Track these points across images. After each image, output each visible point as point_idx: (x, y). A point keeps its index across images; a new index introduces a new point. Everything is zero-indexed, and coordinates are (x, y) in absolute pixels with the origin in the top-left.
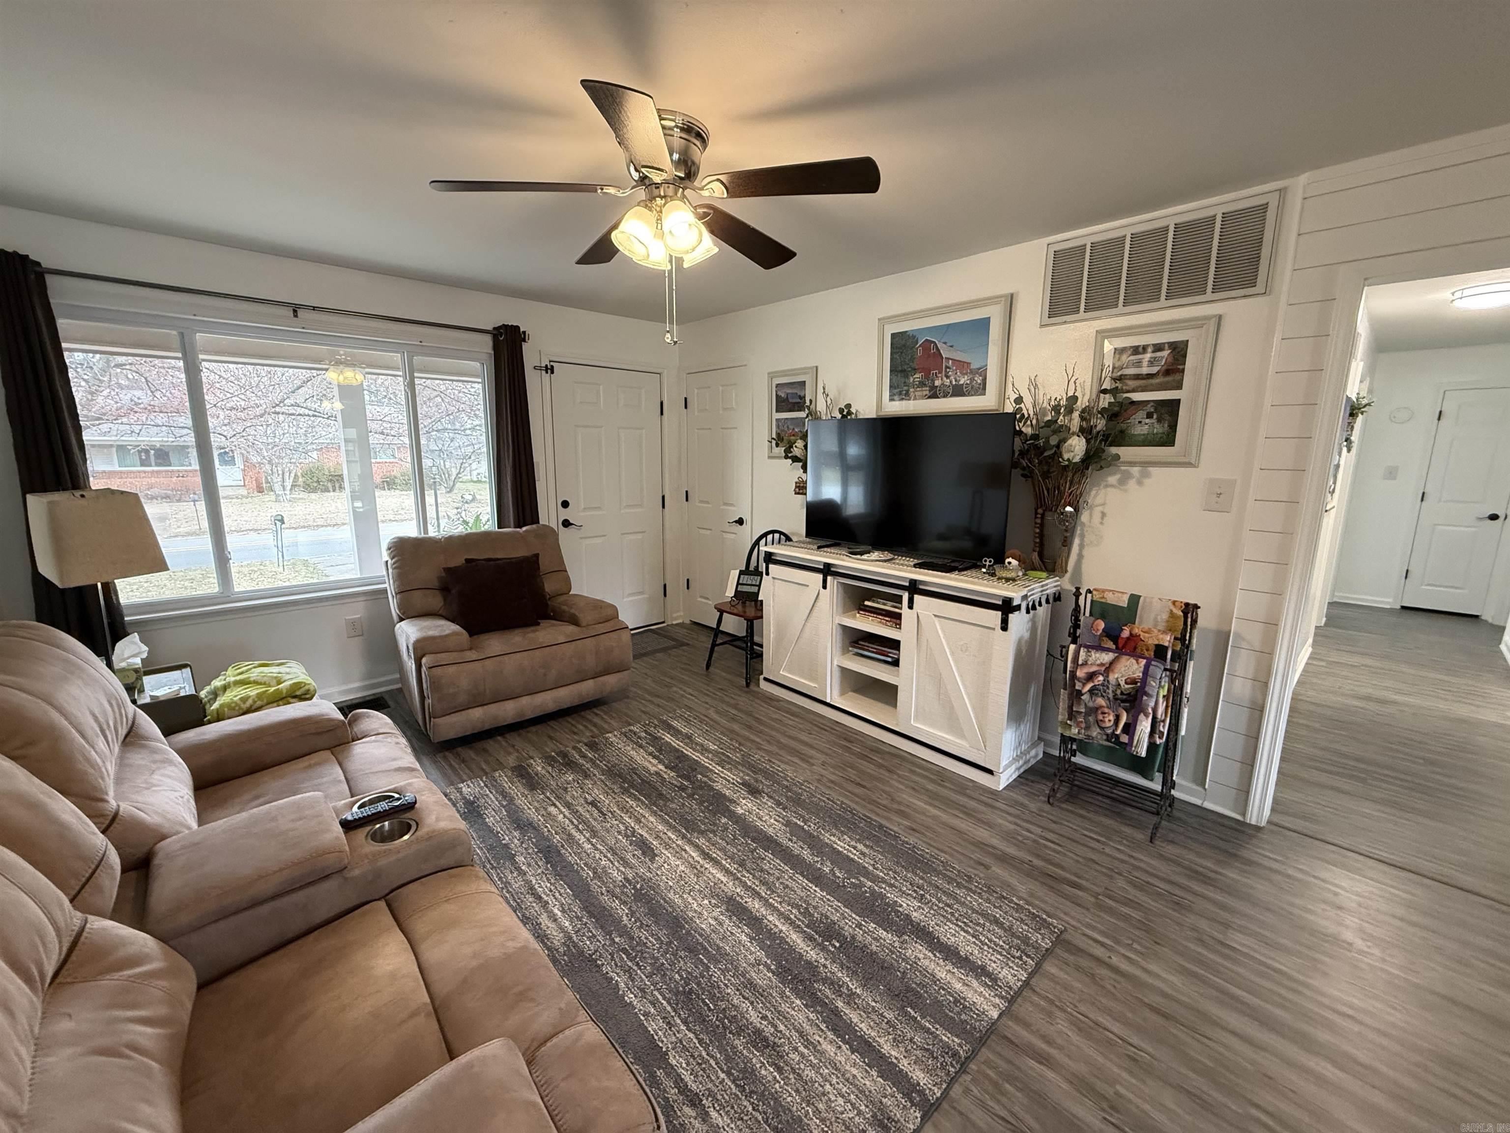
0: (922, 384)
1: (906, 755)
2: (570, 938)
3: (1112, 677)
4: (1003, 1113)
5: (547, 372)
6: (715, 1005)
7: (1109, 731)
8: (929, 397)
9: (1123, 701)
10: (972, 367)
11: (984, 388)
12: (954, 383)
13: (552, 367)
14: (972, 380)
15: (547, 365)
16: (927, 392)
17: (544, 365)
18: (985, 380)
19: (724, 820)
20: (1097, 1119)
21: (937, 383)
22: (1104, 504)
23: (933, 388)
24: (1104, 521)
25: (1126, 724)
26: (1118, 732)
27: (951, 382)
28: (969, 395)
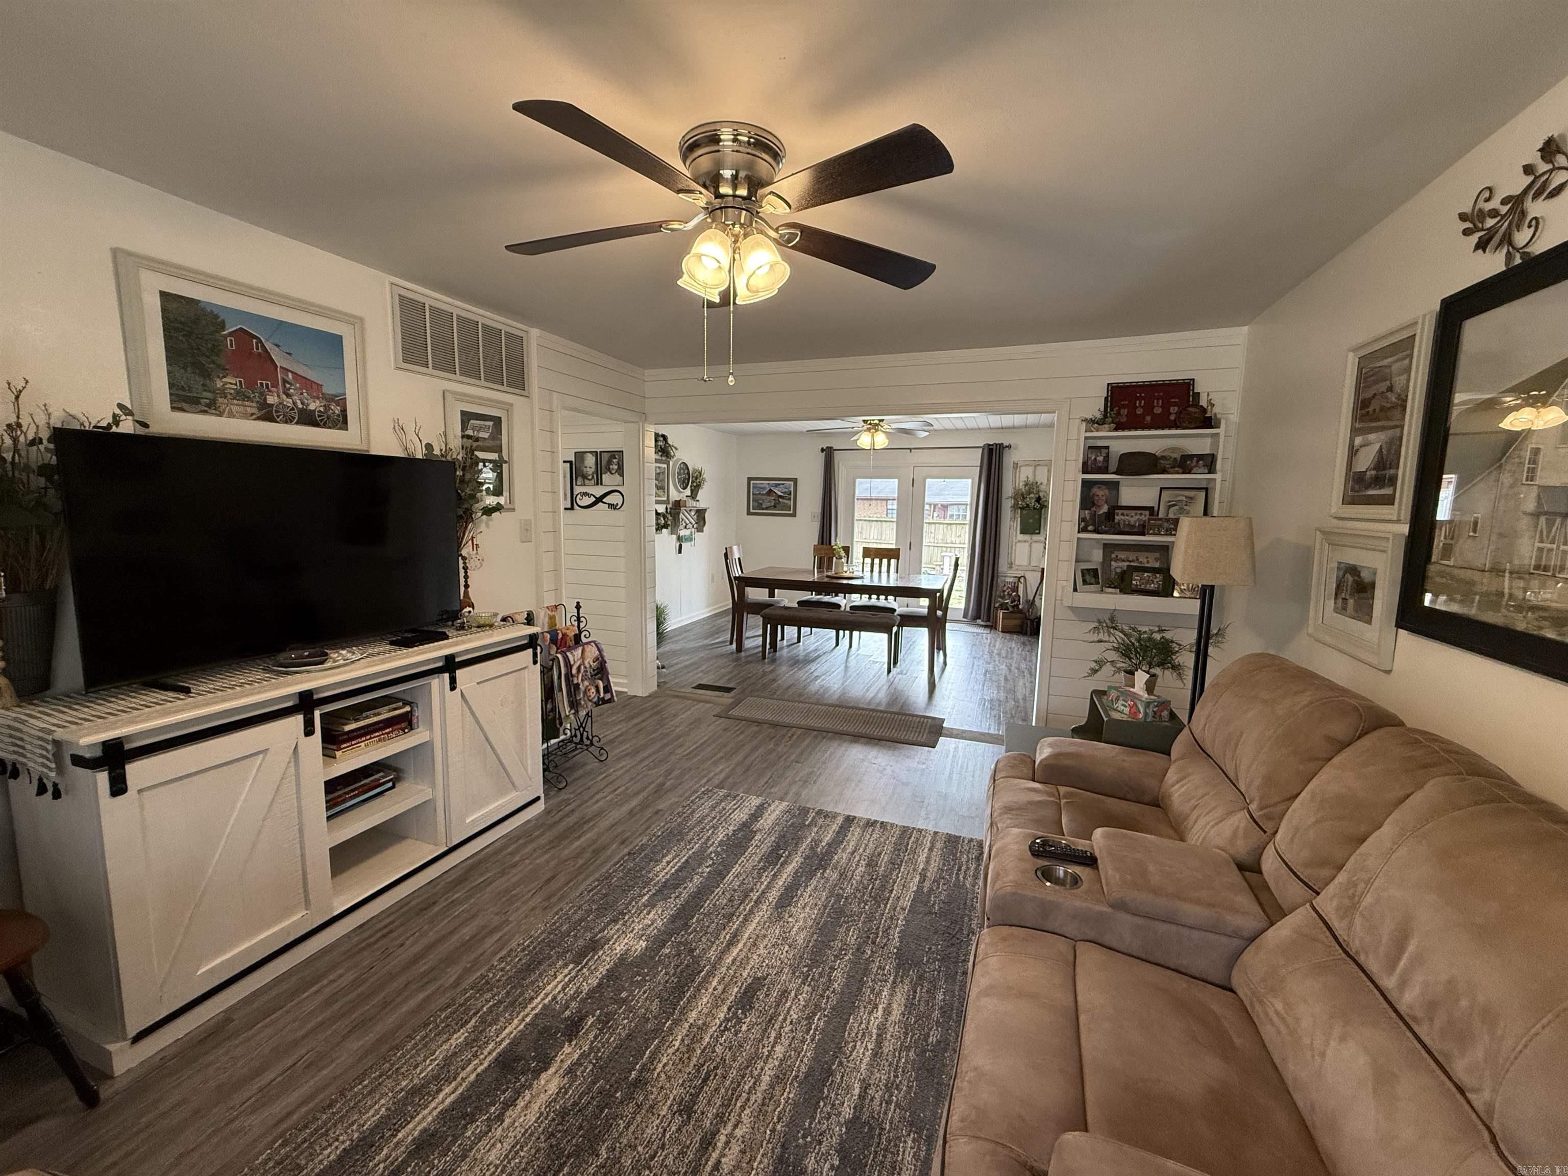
0: (240, 395)
1: (468, 862)
2: (894, 982)
3: (586, 663)
6: (869, 885)
7: (595, 700)
8: (258, 419)
9: (596, 675)
10: (325, 390)
11: (345, 421)
12: (300, 406)
14: (327, 408)
16: (255, 411)
18: (344, 411)
21: (271, 399)
23: (263, 405)
25: (604, 687)
26: (602, 695)
27: (294, 403)
28: (325, 426)
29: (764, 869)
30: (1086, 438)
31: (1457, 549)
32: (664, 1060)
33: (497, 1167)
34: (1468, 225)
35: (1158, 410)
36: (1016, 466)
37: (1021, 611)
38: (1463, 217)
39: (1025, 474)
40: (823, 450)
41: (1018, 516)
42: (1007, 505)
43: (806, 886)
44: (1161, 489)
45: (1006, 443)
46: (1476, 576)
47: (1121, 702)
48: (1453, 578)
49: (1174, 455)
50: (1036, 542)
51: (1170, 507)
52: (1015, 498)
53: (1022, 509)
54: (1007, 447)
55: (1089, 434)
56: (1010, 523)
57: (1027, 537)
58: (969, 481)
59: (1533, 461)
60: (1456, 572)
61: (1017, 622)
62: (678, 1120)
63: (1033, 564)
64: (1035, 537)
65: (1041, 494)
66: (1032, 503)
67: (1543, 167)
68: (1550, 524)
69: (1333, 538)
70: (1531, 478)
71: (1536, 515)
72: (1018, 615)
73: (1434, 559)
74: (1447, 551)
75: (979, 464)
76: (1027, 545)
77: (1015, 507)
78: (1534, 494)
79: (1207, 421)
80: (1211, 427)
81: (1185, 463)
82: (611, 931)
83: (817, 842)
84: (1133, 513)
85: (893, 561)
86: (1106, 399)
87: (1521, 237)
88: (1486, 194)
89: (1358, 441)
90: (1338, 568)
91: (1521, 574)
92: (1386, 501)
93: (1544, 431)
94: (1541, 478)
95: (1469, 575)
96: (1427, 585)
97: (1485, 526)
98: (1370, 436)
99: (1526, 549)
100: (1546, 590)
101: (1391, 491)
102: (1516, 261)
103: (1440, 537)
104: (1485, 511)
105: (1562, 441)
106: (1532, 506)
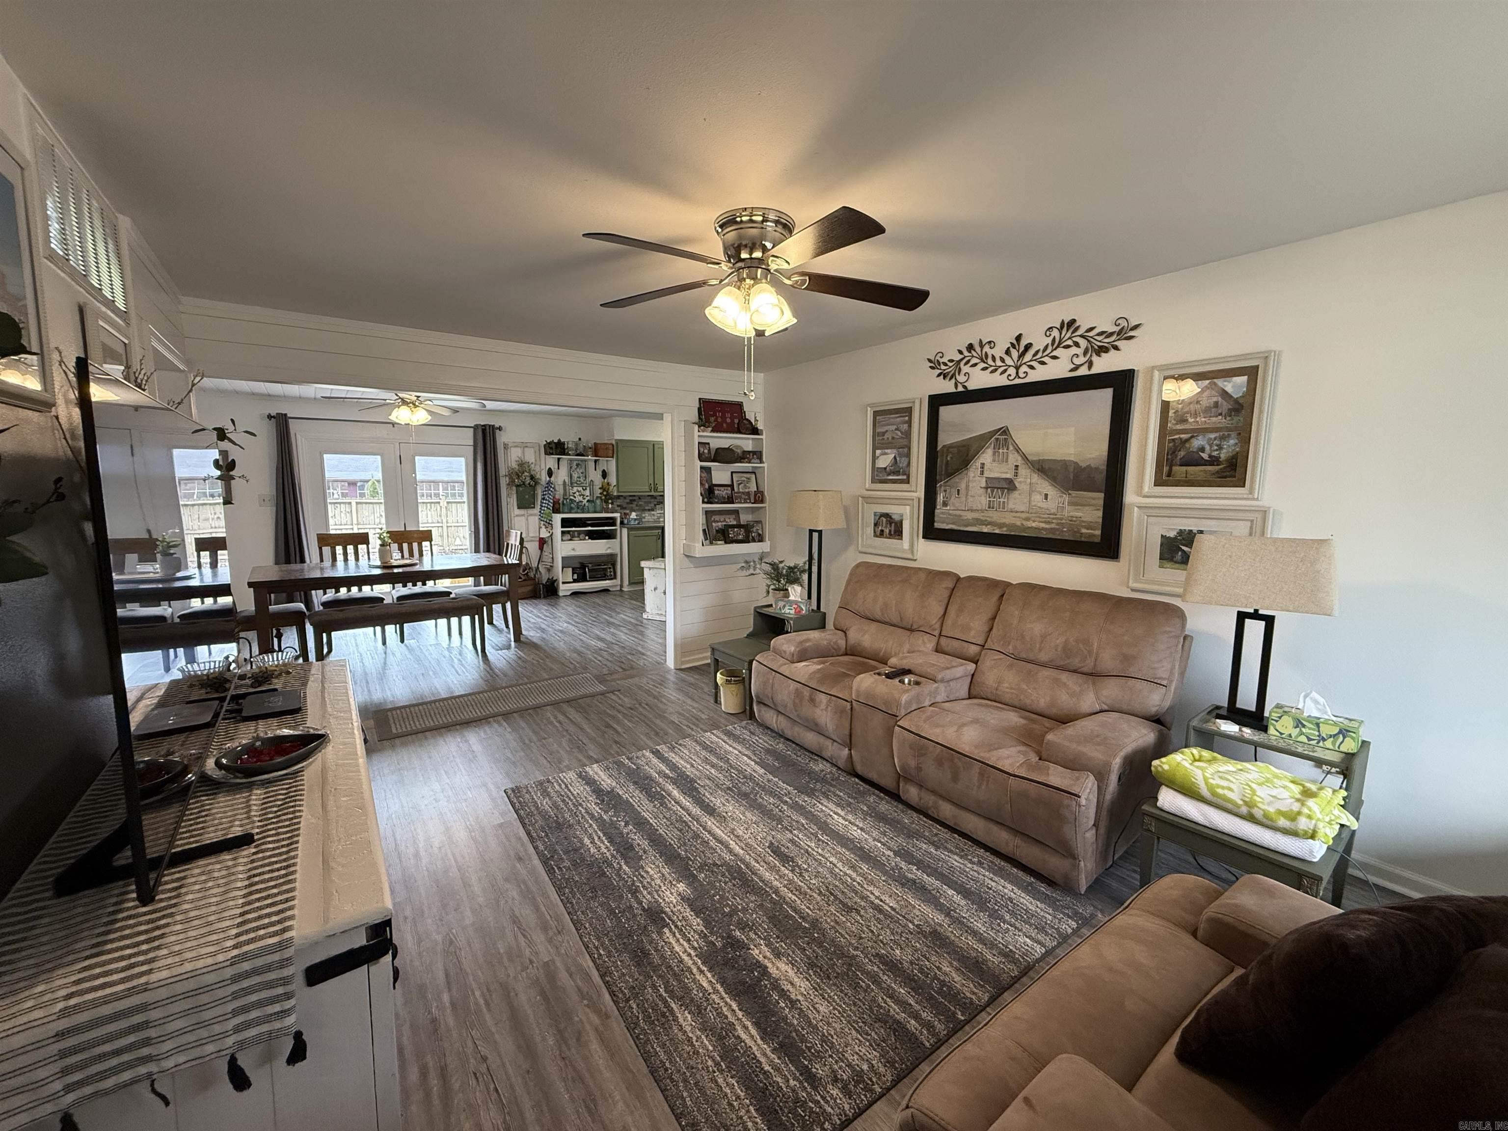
29: (663, 804)
30: (699, 436)
31: (950, 502)
32: (803, 907)
33: (834, 1009)
34: (932, 365)
35: (728, 420)
36: (506, 446)
37: (531, 579)
38: (930, 361)
39: (515, 455)
40: (270, 417)
41: (514, 492)
42: (504, 482)
43: (704, 796)
44: (732, 473)
45: (497, 426)
46: (962, 513)
47: (787, 607)
48: (950, 515)
49: (739, 451)
50: (531, 515)
51: (739, 484)
52: (510, 475)
53: (517, 486)
54: (497, 428)
55: (701, 434)
56: (509, 500)
57: (522, 512)
58: (463, 460)
59: (982, 468)
60: (949, 512)
61: (529, 588)
62: (853, 914)
63: (531, 535)
64: (531, 511)
65: (533, 473)
66: (528, 480)
67: (966, 353)
68: (993, 491)
69: (867, 499)
70: (982, 473)
71: (986, 488)
72: (530, 582)
73: (938, 507)
75: (472, 443)
76: (523, 518)
77: (511, 483)
78: (984, 480)
79: (755, 431)
80: (758, 434)
81: (744, 456)
82: (646, 898)
84: (722, 489)
85: (426, 544)
86: (699, 409)
87: (961, 378)
88: (940, 355)
89: (878, 452)
90: (875, 515)
91: (982, 511)
92: (901, 482)
93: (986, 457)
94: (986, 474)
95: (958, 513)
96: (936, 519)
97: (963, 492)
98: (886, 451)
99: (984, 501)
100: (995, 516)
101: (905, 477)
102: (960, 389)
103: (940, 498)
104: (963, 486)
105: (994, 461)
106: (984, 485)
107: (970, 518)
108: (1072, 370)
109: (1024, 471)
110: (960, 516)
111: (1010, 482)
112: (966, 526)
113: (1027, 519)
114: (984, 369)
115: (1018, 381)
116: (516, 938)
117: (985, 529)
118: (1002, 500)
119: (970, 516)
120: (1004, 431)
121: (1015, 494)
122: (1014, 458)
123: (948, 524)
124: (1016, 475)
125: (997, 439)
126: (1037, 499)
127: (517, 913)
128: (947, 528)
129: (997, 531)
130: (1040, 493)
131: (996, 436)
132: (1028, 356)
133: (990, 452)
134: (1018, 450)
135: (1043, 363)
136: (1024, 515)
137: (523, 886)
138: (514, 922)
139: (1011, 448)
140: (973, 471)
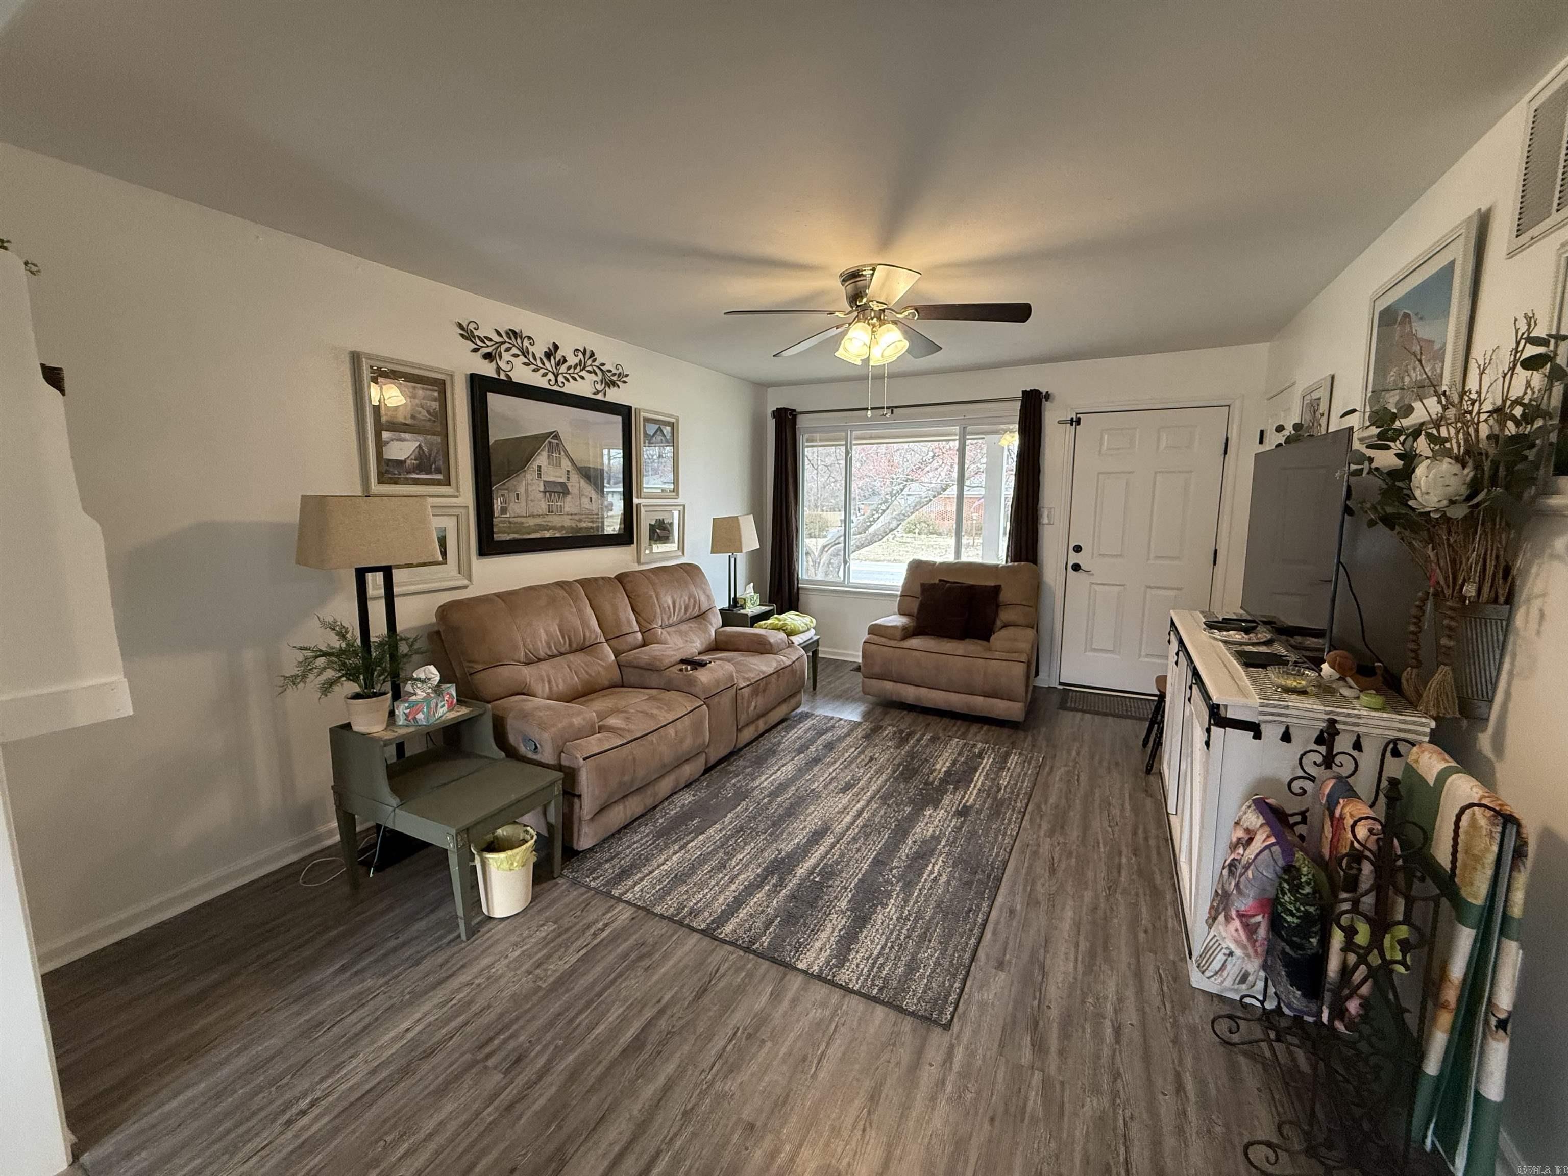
4: (722, 971)
5: (1072, 424)
13: (1079, 419)
15: (1072, 419)
17: (1069, 418)
19: (908, 809)
20: (737, 1022)
22: (1544, 595)
24: (1543, 628)
29: (837, 863)
31: (509, 509)
34: (465, 334)
38: (460, 326)
43: (798, 844)
46: (523, 520)
48: (510, 523)
59: (539, 470)
60: (511, 519)
67: (506, 338)
68: (550, 496)
70: (539, 476)
71: (545, 492)
73: (496, 515)
74: (504, 510)
78: (542, 484)
83: (775, 890)
87: (503, 365)
88: (473, 325)
89: (387, 435)
91: (543, 516)
92: (438, 483)
93: (542, 459)
94: (544, 478)
95: (519, 520)
96: (495, 530)
97: (523, 496)
98: (403, 435)
99: (543, 506)
100: (556, 520)
101: (440, 477)
102: (503, 377)
103: (498, 504)
104: (522, 490)
105: (549, 464)
106: (542, 489)
107: (531, 524)
108: (594, 394)
109: (574, 477)
110: (523, 523)
111: (563, 485)
112: (529, 534)
113: (580, 521)
114: (525, 364)
115: (556, 388)
116: (1060, 860)
117: (547, 535)
118: (559, 504)
119: (531, 522)
120: (555, 436)
121: (569, 498)
122: (566, 464)
123: (509, 534)
124: (568, 479)
125: (550, 442)
126: (585, 501)
127: (1047, 874)
128: (508, 538)
129: (558, 535)
130: (587, 496)
131: (549, 439)
132: (563, 369)
133: (545, 454)
134: (568, 456)
135: (575, 379)
136: (577, 517)
137: (1029, 888)
138: (1054, 870)
139: (562, 453)
140: (530, 475)
